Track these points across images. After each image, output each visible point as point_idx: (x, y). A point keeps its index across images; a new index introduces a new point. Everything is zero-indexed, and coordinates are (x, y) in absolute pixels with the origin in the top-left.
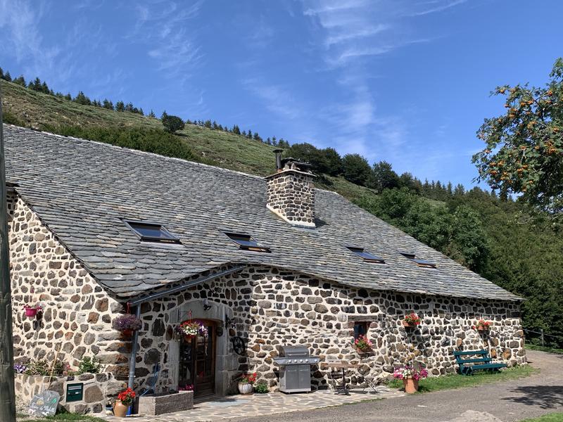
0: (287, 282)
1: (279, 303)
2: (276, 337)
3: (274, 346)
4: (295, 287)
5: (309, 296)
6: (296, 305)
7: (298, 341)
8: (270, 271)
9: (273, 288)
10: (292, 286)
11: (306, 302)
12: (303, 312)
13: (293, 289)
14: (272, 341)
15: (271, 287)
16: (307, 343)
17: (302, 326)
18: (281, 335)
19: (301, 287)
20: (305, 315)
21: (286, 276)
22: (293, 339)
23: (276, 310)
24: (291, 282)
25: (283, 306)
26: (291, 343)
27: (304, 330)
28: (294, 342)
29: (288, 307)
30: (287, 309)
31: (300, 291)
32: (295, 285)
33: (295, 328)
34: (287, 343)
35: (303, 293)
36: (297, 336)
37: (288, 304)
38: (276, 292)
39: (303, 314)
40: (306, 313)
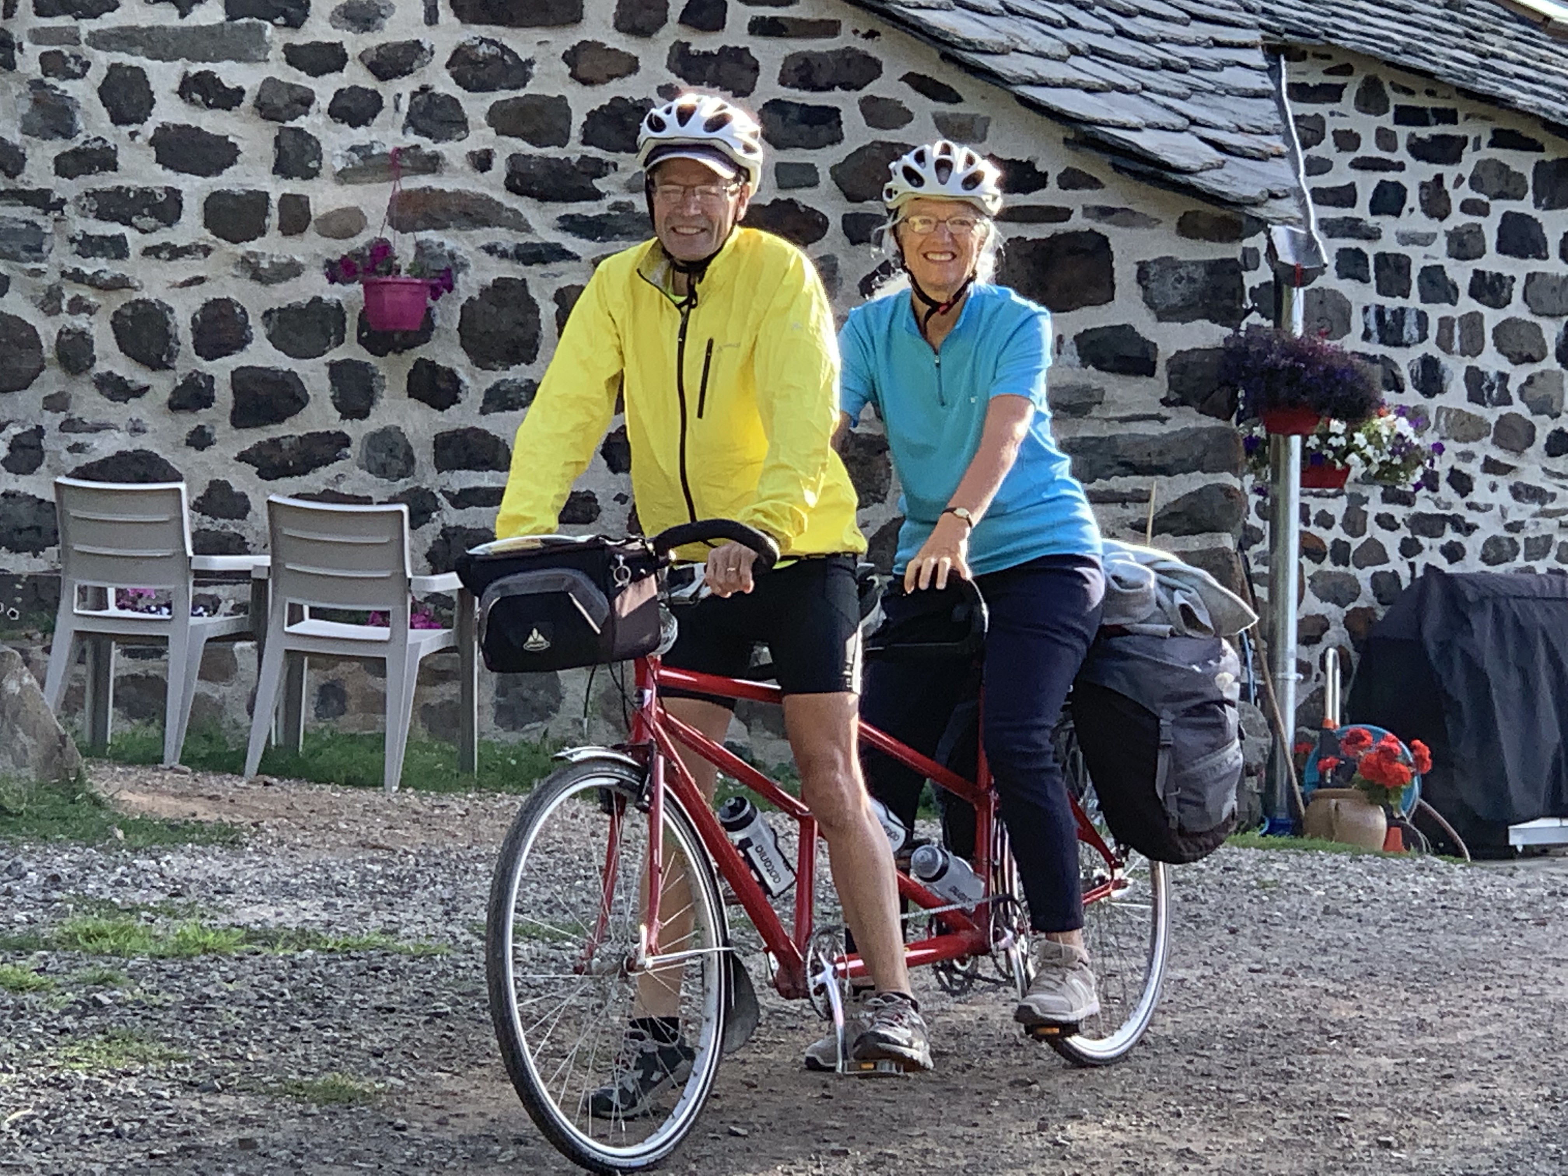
0: (1427, 171)
1: (1392, 303)
2: (1371, 519)
3: (1364, 576)
4: (1468, 207)
5: (1534, 265)
6: (1473, 322)
7: (1473, 544)
8: (1349, 96)
9: (1361, 210)
10: (1458, 195)
11: (1517, 309)
12: (1505, 366)
13: (1457, 219)
14: (1356, 543)
15: (1352, 203)
16: (1520, 561)
17: (1497, 454)
18: (1399, 512)
19: (1499, 208)
20: (1513, 388)
21: (1424, 133)
22: (1450, 535)
23: (1375, 349)
24: (1449, 173)
25: (1410, 329)
26: (1442, 563)
27: (1504, 482)
28: (1454, 553)
29: (1433, 331)
30: (1430, 347)
31: (1490, 227)
32: (1466, 192)
33: (1467, 468)
34: (1420, 561)
35: (1502, 249)
36: (1471, 517)
37: (1436, 312)
38: (1373, 235)
39: (1503, 377)
40: (1519, 375)
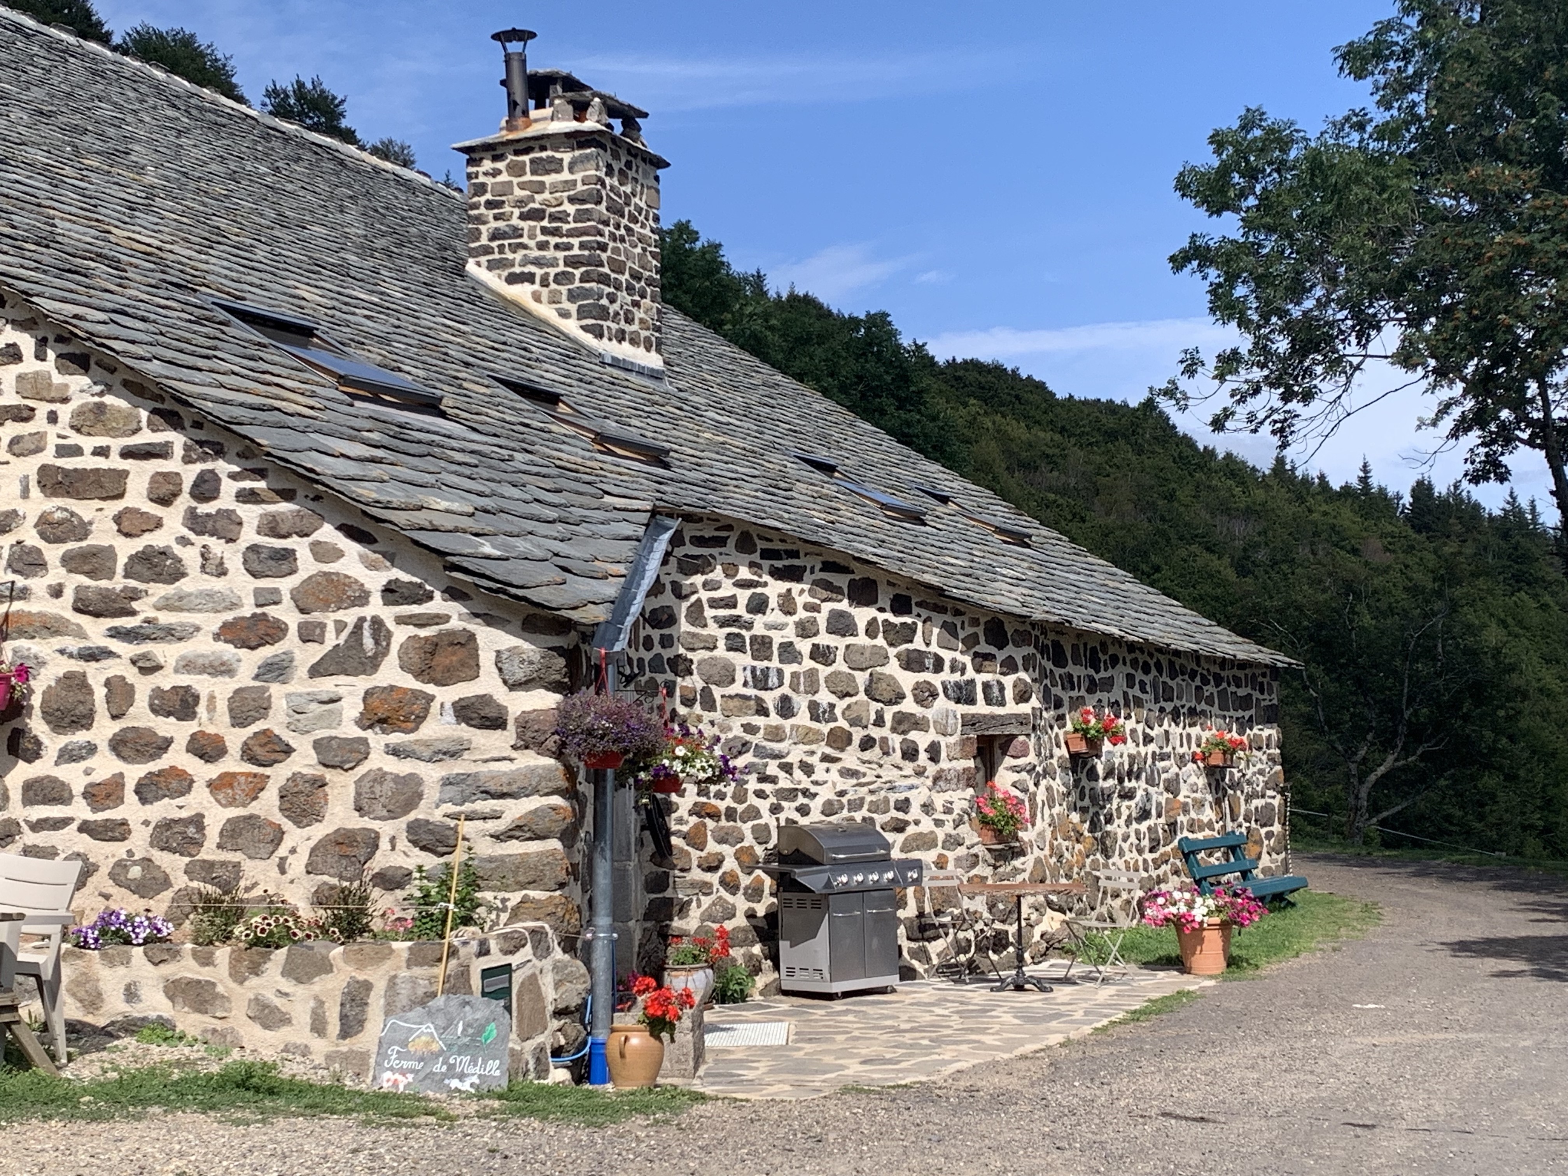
0: (782, 586)
1: (761, 665)
2: (750, 794)
3: (746, 828)
4: (808, 607)
5: (849, 640)
6: (812, 674)
7: (816, 805)
8: (731, 543)
9: (741, 610)
10: (800, 601)
11: (840, 665)
12: (833, 699)
13: (802, 614)
14: (740, 808)
15: (734, 606)
16: (845, 813)
17: (829, 751)
18: (768, 787)
19: (827, 607)
20: (838, 711)
21: (779, 564)
22: (801, 800)
23: (751, 692)
24: (796, 587)
25: (773, 680)
26: (796, 816)
27: (835, 767)
28: (803, 811)
29: (787, 680)
30: (785, 690)
31: (822, 619)
32: (806, 598)
33: (809, 760)
34: (782, 816)
35: (830, 631)
36: (813, 789)
37: (789, 669)
38: (749, 626)
39: (832, 706)
40: (841, 705)
